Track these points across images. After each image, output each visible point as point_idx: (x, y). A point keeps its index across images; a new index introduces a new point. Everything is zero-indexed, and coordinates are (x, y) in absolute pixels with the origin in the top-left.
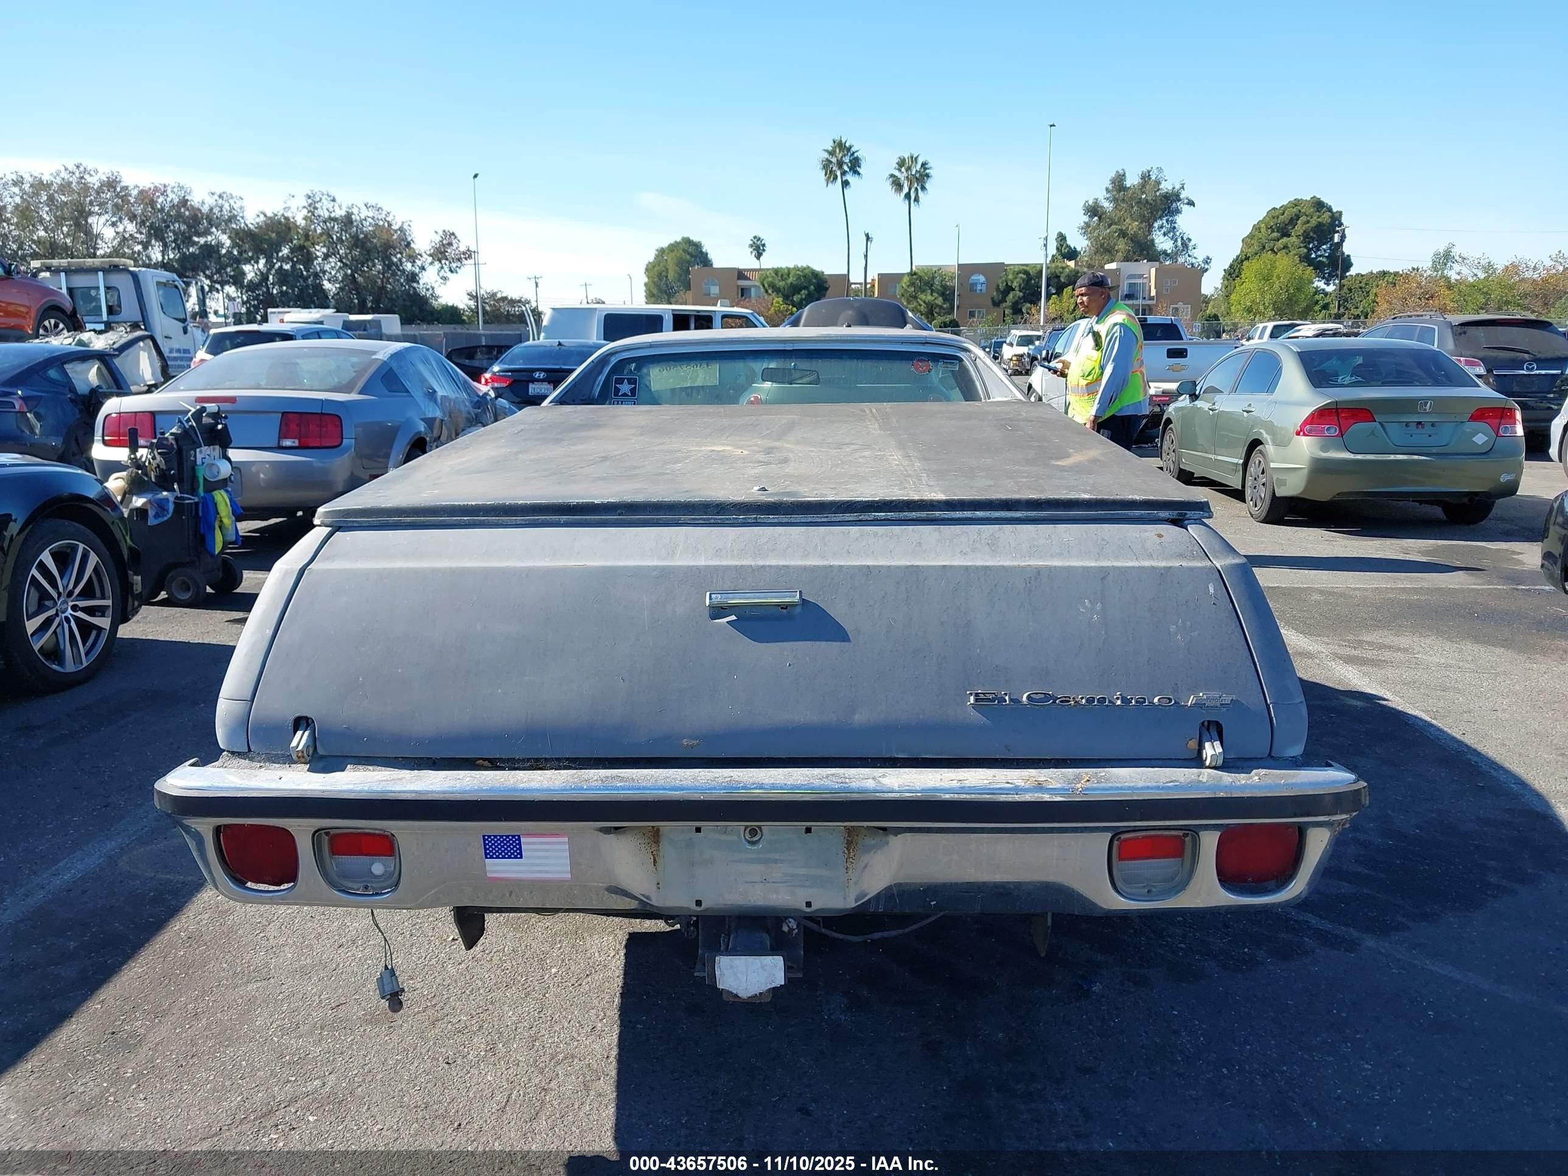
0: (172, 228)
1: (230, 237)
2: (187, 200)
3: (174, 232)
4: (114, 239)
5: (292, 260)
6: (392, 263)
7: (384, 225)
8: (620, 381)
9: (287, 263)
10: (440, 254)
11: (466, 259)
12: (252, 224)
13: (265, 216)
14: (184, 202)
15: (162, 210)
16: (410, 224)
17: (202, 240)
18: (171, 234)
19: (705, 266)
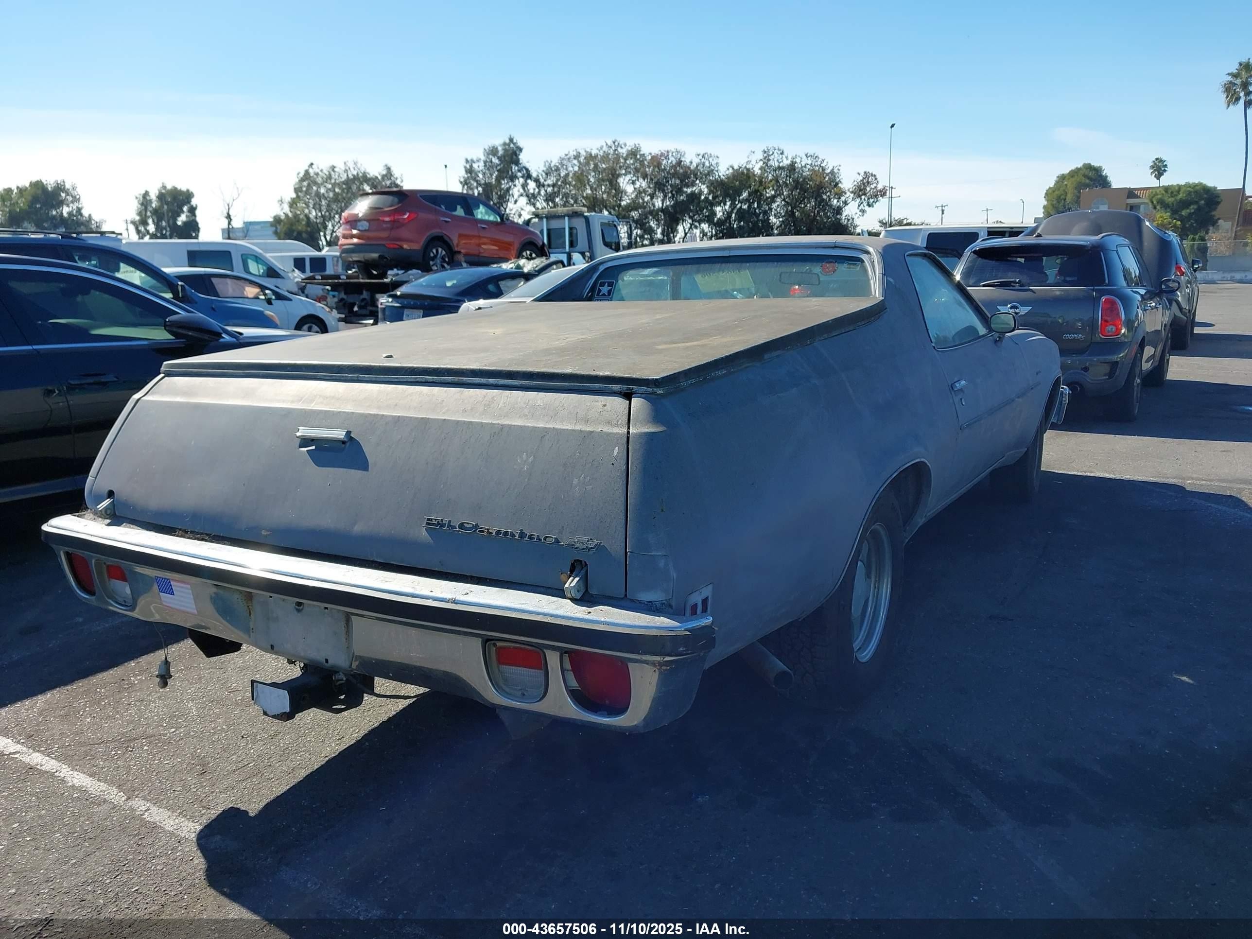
0: (670, 182)
1: (707, 187)
2: (682, 161)
3: (671, 185)
4: (633, 192)
5: (749, 202)
6: (823, 200)
7: (819, 170)
8: (602, 284)
9: (745, 204)
10: (860, 191)
11: (881, 196)
12: (723, 175)
13: (733, 168)
14: (679, 162)
15: (665, 169)
16: (840, 168)
17: (689, 190)
18: (669, 187)
19: (1104, 187)
